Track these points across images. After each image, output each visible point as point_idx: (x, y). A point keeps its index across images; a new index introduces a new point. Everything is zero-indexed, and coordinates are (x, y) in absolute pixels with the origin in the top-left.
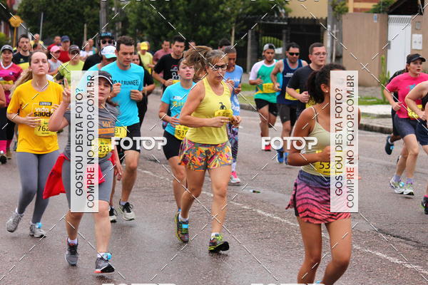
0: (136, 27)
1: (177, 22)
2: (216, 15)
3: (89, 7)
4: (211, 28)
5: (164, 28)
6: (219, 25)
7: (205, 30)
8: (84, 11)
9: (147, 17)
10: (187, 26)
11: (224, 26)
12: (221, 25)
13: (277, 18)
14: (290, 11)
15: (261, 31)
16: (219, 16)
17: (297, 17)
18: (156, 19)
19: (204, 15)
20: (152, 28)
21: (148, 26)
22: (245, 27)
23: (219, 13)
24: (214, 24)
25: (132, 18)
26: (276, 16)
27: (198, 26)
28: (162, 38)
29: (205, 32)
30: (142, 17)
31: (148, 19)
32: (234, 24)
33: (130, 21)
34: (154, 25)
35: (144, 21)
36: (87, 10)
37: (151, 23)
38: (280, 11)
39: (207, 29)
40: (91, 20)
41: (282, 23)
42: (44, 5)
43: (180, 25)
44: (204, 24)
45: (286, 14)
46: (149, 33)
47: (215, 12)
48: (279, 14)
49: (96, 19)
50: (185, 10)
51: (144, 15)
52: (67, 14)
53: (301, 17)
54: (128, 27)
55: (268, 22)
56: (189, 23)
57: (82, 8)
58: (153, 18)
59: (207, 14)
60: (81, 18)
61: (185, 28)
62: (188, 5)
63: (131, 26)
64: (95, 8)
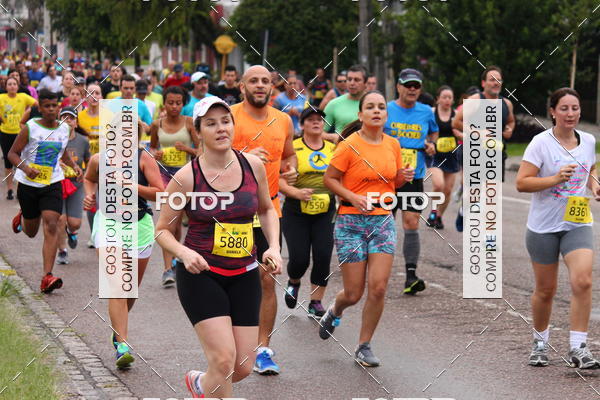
0: (418, 52)
1: (482, 42)
2: (546, 31)
3: (341, 20)
7: (528, 55)
8: (333, 27)
9: (434, 36)
10: (499, 49)
16: (550, 33)
19: (526, 30)
20: (443, 52)
21: (437, 50)
22: (593, 50)
23: (551, 27)
24: (543, 45)
25: (411, 37)
27: (517, 50)
28: (459, 69)
29: (529, 59)
30: (426, 35)
31: (435, 38)
32: (575, 46)
33: (406, 41)
34: (446, 49)
35: (430, 42)
36: (338, 25)
37: (441, 44)
39: (532, 54)
40: (345, 42)
42: (269, 18)
43: (488, 47)
44: (528, 46)
46: (437, 61)
47: (544, 26)
49: (351, 39)
50: (495, 24)
51: (429, 32)
52: (306, 31)
54: (404, 52)
56: (503, 45)
57: (330, 23)
58: (444, 37)
60: (328, 39)
61: (496, 52)
62: (500, 15)
63: (408, 50)
64: (350, 21)
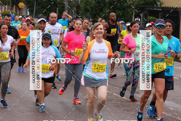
1: (105, 8)
2: (125, 5)
4: (122, 11)
5: (98, 11)
6: (126, 10)
7: (119, 12)
9: (89, 5)
11: (129, 10)
12: (128, 10)
13: (156, 7)
14: (163, 3)
15: (148, 14)
17: (167, 7)
18: (94, 6)
20: (92, 10)
21: (90, 9)
23: (127, 4)
24: (124, 9)
25: (82, 6)
26: (155, 6)
27: (116, 10)
28: (97, 16)
30: (87, 5)
31: (90, 6)
32: (134, 10)
34: (93, 9)
35: (88, 7)
37: (92, 8)
38: (157, 3)
39: (120, 12)
40: (61, 6)
41: (159, 10)
44: (119, 9)
45: (161, 5)
46: (90, 13)
47: (124, 3)
48: (157, 5)
49: (63, 5)
51: (88, 4)
52: (48, 2)
53: (169, 7)
54: (80, 10)
55: (152, 9)
58: (92, 5)
59: (120, 4)
